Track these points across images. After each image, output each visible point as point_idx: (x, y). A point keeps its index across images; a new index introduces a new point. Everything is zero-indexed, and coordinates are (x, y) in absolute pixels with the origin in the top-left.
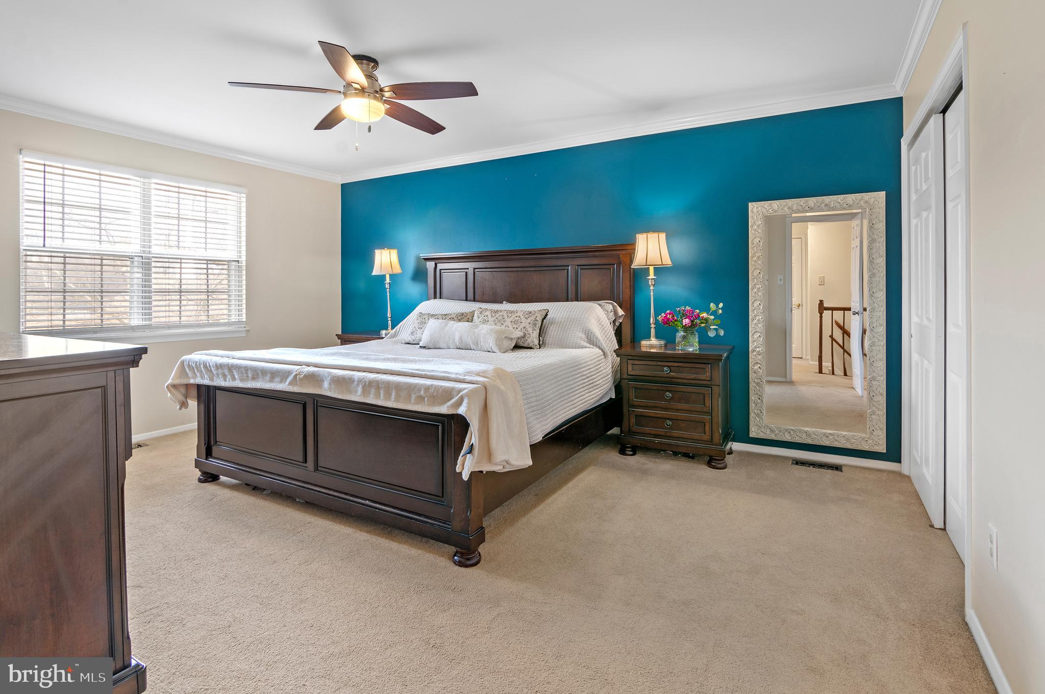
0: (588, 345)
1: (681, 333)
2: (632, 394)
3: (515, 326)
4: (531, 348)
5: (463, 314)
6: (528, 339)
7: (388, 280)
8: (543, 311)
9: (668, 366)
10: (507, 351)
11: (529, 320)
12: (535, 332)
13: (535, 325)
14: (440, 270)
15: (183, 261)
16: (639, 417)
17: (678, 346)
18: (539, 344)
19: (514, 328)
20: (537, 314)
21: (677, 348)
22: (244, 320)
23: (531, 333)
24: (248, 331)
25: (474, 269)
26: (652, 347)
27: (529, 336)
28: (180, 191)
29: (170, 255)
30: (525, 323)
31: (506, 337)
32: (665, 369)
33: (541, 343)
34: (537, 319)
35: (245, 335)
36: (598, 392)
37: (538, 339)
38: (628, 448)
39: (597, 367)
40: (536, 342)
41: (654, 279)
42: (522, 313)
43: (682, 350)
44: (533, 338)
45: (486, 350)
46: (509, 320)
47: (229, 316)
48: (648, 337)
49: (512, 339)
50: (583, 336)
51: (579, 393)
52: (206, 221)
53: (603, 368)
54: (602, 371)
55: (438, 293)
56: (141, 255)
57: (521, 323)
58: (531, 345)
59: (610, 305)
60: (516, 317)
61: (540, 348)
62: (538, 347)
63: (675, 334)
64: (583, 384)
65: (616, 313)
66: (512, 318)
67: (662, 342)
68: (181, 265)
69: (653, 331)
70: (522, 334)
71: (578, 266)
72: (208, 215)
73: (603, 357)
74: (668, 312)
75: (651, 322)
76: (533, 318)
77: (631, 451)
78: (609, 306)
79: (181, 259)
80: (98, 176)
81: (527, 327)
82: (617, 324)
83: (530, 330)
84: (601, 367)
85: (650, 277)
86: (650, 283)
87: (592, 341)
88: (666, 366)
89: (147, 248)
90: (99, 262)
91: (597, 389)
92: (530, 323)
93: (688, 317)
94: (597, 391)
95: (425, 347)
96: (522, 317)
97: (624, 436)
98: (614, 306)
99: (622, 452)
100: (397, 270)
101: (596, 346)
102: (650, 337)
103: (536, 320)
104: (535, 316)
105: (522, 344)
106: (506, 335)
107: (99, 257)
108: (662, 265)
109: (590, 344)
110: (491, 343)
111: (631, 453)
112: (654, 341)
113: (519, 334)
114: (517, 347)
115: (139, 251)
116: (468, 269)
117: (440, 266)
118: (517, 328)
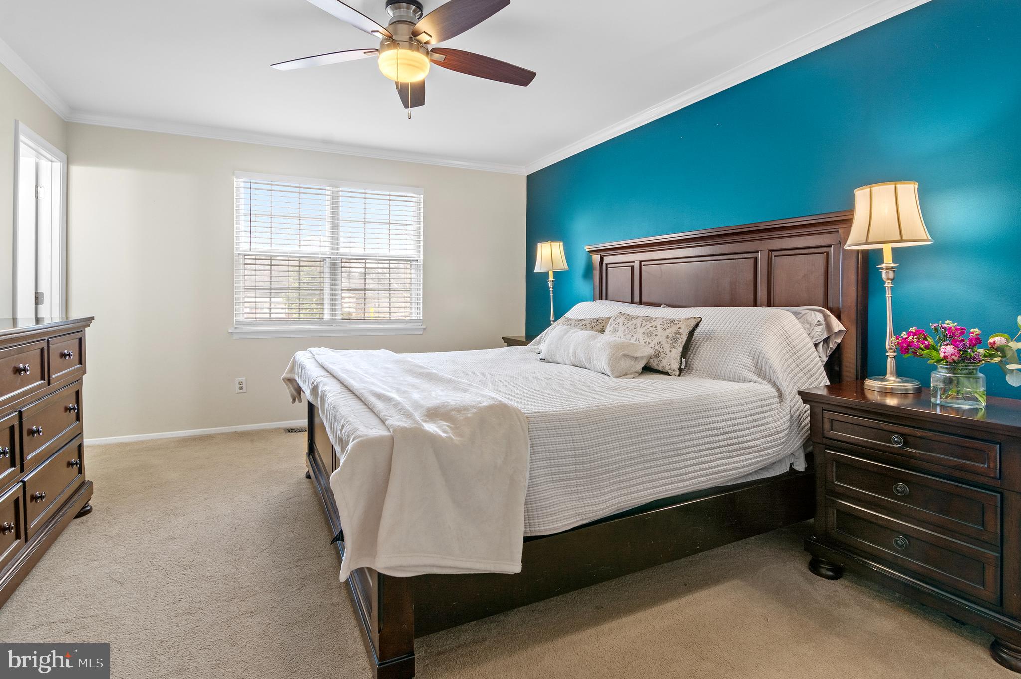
0: (755, 378)
1: (941, 373)
2: (832, 472)
3: (647, 340)
4: (667, 374)
5: (598, 320)
6: (663, 360)
7: (551, 278)
8: (693, 320)
9: (902, 434)
10: (626, 374)
11: (667, 332)
12: (673, 350)
13: (675, 340)
14: (607, 264)
15: (367, 261)
16: (846, 515)
17: (936, 397)
18: (679, 369)
19: (645, 342)
20: (680, 324)
21: (933, 400)
22: (421, 318)
23: (668, 352)
24: (424, 329)
25: (641, 262)
26: (886, 392)
27: (664, 355)
28: (366, 197)
29: (352, 256)
30: (661, 335)
31: (625, 355)
32: (896, 437)
33: (683, 367)
34: (680, 331)
35: (421, 333)
36: (751, 459)
37: (679, 360)
38: (824, 563)
39: (755, 417)
40: (675, 365)
41: (892, 268)
42: (661, 322)
43: (943, 407)
44: (671, 359)
45: (599, 370)
46: (640, 331)
47: (411, 313)
48: (881, 373)
49: (636, 358)
50: (749, 362)
51: (696, 458)
52: (390, 223)
53: (770, 419)
54: (767, 423)
55: (602, 294)
56: (330, 256)
57: (656, 335)
58: (667, 369)
59: (817, 313)
60: (652, 327)
61: (679, 376)
62: (677, 373)
63: (930, 374)
64: (710, 442)
65: (828, 327)
66: (645, 328)
67: (910, 386)
68: (366, 265)
69: (891, 364)
70: (652, 352)
71: (771, 251)
72: (392, 217)
73: (777, 399)
74: (913, 329)
75: (887, 347)
76: (673, 329)
77: (828, 570)
78: (815, 316)
79: (366, 260)
80: (298, 188)
81: (663, 343)
82: (832, 346)
83: (667, 347)
84: (765, 417)
85: (883, 266)
86: (884, 276)
87: (762, 372)
88: (896, 433)
89: (334, 250)
90: (297, 263)
91: (749, 454)
92: (667, 337)
93: (954, 343)
94: (747, 457)
95: (544, 360)
96: (659, 327)
97: (815, 540)
98: (826, 317)
99: (814, 567)
100: (562, 265)
101: (770, 381)
102: (885, 374)
103: (679, 334)
104: (678, 326)
105: (655, 366)
106: (625, 352)
107: (298, 259)
108: (902, 241)
109: (759, 376)
110: (602, 362)
111: (830, 573)
112: (892, 381)
113: (648, 351)
114: (648, 369)
115: (329, 253)
116: (634, 262)
117: (607, 260)
118: (649, 343)
